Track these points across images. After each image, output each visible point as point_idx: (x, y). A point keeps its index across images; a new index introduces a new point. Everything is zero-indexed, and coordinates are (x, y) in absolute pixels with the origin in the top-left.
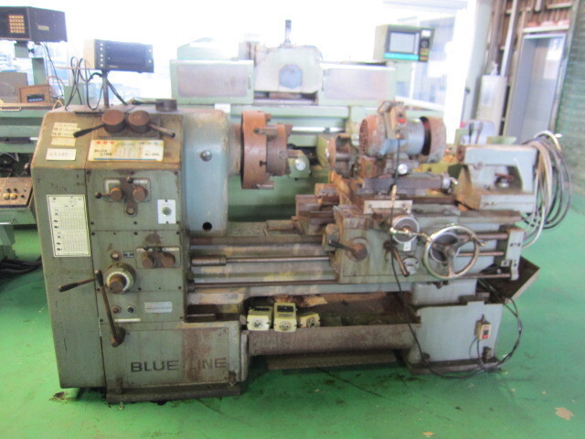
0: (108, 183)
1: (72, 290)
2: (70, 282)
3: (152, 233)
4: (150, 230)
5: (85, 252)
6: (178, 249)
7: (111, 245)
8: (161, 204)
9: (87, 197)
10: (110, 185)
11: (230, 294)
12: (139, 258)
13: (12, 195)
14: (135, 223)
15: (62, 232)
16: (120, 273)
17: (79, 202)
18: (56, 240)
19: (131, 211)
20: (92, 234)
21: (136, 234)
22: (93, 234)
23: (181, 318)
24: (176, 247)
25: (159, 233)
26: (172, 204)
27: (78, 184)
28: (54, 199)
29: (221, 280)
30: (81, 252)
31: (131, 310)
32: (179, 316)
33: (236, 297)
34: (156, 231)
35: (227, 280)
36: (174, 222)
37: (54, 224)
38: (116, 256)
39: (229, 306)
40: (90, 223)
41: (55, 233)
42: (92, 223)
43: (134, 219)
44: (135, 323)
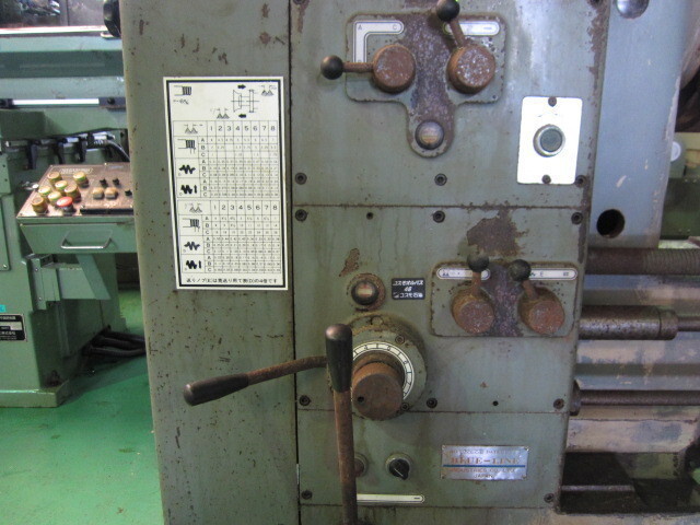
0: (364, 30)
1: (226, 401)
2: (222, 371)
3: (492, 214)
4: (487, 207)
5: (272, 275)
6: (572, 274)
7: (355, 253)
8: (534, 114)
9: (289, 84)
10: (370, 37)
11: (659, 425)
12: (442, 299)
13: (109, 191)
14: (441, 180)
15: (206, 208)
16: (383, 347)
17: (263, 103)
18: (186, 234)
19: (432, 133)
20: (296, 214)
21: (439, 217)
22: (301, 215)
23: (549, 498)
24: (567, 265)
25: (517, 218)
26: (569, 115)
27: (265, 38)
28: (187, 91)
29: (628, 383)
30: (261, 276)
31: (401, 469)
32: (546, 492)
33: (674, 433)
34: (505, 209)
35: (646, 383)
36: (569, 178)
37: (183, 179)
38: (367, 292)
39: (652, 458)
40: (294, 178)
41: (184, 206)
42: (301, 178)
43: (438, 167)
44: (407, 506)
